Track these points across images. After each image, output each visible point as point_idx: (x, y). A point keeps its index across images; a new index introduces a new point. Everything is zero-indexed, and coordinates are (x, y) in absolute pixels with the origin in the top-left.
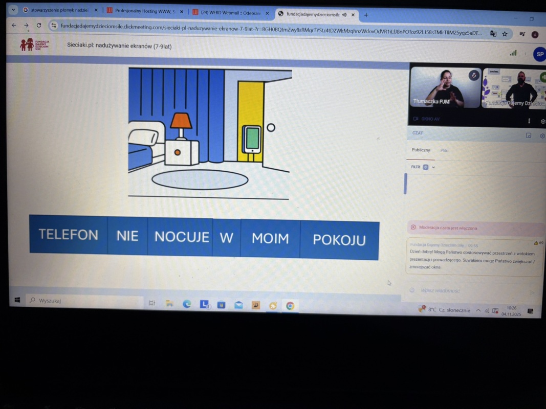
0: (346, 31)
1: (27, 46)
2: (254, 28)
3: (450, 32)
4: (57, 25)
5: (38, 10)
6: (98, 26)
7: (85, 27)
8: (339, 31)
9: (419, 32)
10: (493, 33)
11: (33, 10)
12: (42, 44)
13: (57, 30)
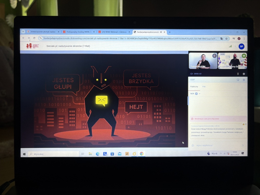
0: (162, 39)
1: (29, 47)
2: (124, 38)
3: (204, 39)
4: (42, 38)
6: (59, 38)
7: (54, 39)
8: (159, 39)
9: (192, 39)
12: (36, 46)
13: (42, 40)
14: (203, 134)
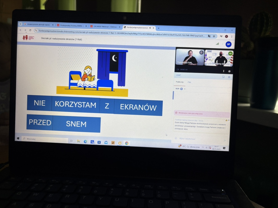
0: (151, 34)
1: (25, 38)
2: (114, 33)
3: (192, 35)
4: (37, 31)
5: (30, 24)
6: (53, 31)
7: (48, 31)
8: (148, 34)
9: (180, 35)
10: (209, 36)
11: (28, 24)
12: (31, 38)
13: (37, 32)
14: (186, 128)
